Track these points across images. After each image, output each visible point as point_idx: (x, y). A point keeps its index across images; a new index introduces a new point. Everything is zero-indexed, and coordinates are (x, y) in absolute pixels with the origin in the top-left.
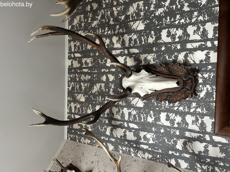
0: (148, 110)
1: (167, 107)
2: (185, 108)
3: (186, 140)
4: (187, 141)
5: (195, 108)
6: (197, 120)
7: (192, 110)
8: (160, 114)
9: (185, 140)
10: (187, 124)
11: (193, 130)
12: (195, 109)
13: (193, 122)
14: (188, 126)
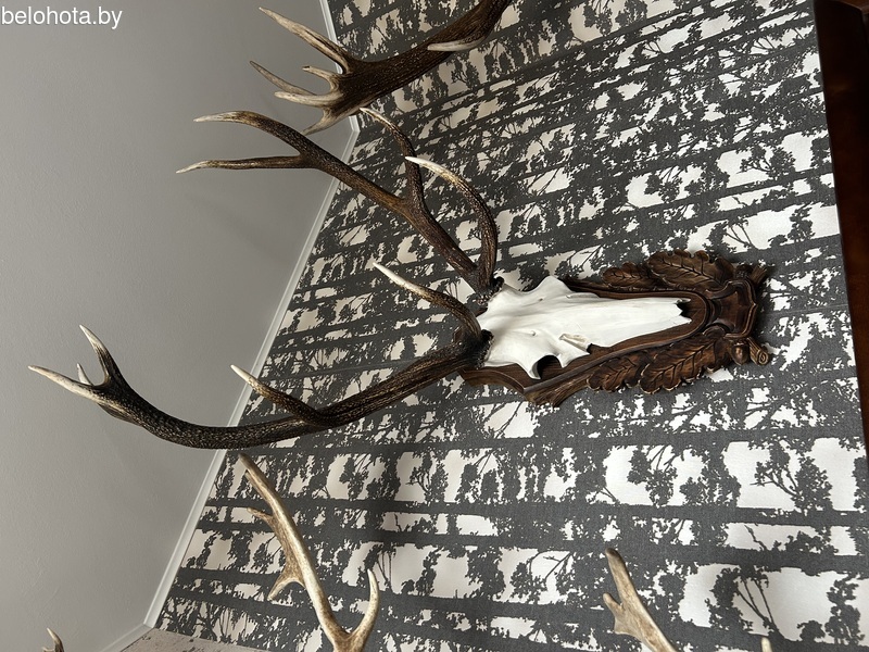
0: (554, 447)
1: (639, 421)
2: (720, 417)
3: (732, 568)
4: (735, 574)
5: (765, 408)
6: (780, 460)
7: (752, 422)
8: (607, 455)
9: (726, 566)
10: (733, 485)
11: (765, 510)
12: (765, 413)
13: (761, 471)
14: (736, 495)
